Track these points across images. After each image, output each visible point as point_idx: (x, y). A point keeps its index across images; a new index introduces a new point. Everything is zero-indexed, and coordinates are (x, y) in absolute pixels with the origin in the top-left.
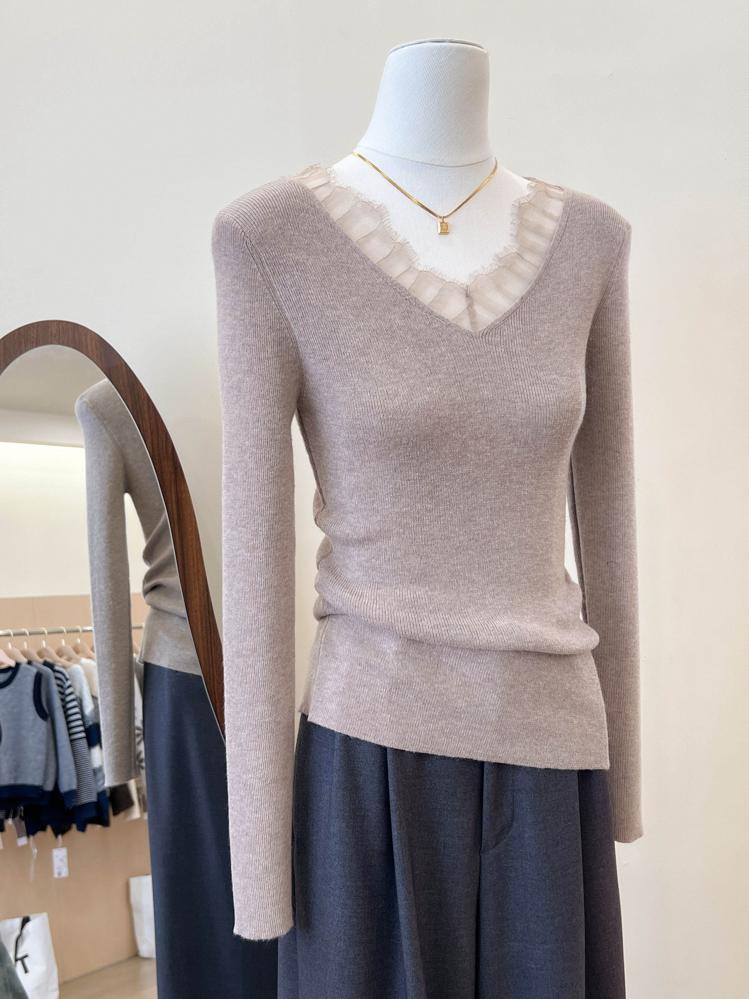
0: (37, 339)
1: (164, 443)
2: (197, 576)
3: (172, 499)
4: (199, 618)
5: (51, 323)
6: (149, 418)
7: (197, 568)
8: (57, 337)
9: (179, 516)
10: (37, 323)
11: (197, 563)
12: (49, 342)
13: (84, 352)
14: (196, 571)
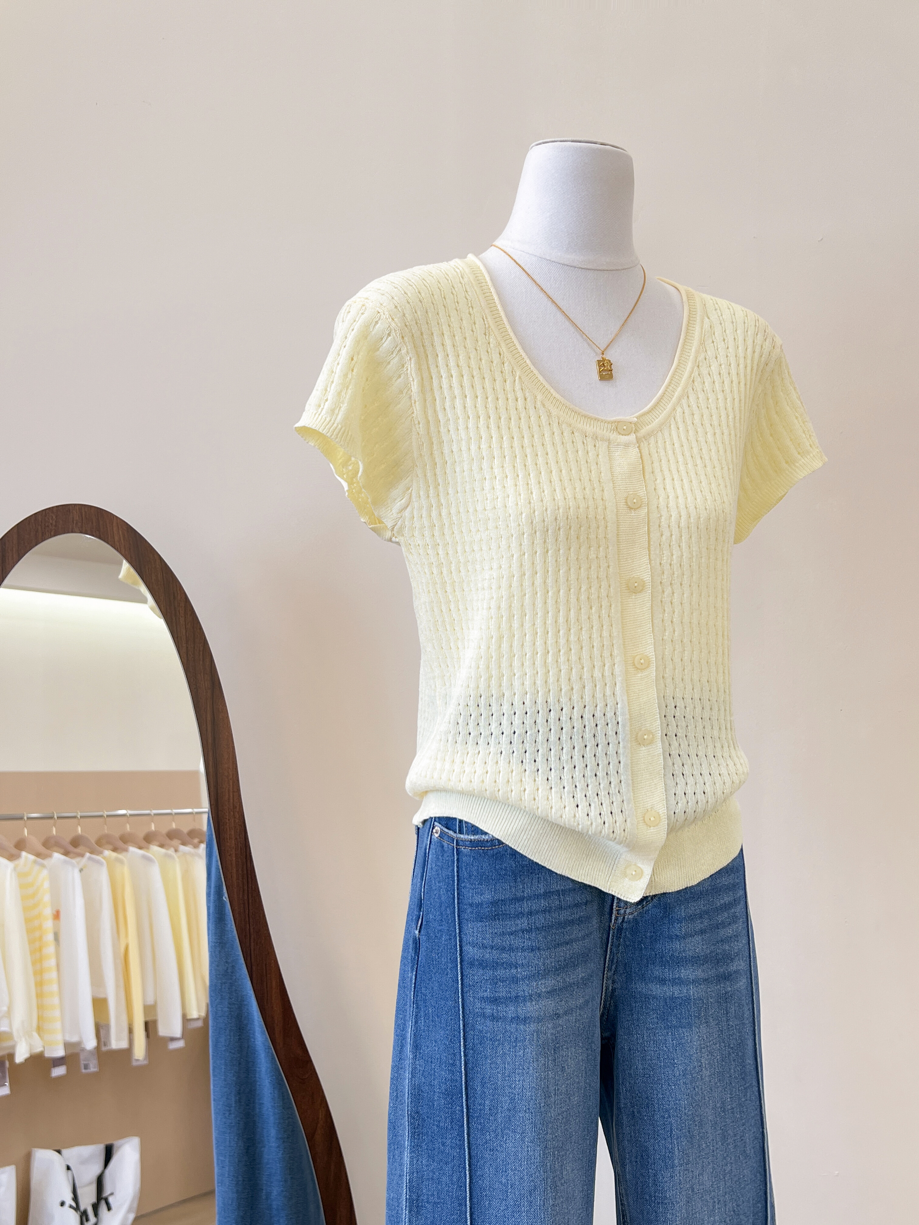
0: (56, 526)
1: (201, 653)
2: (232, 813)
3: (206, 720)
4: (234, 862)
5: (72, 507)
6: (185, 622)
7: (233, 804)
9: (214, 739)
10: (57, 507)
11: (233, 797)
12: (70, 530)
13: (110, 543)
14: (232, 807)
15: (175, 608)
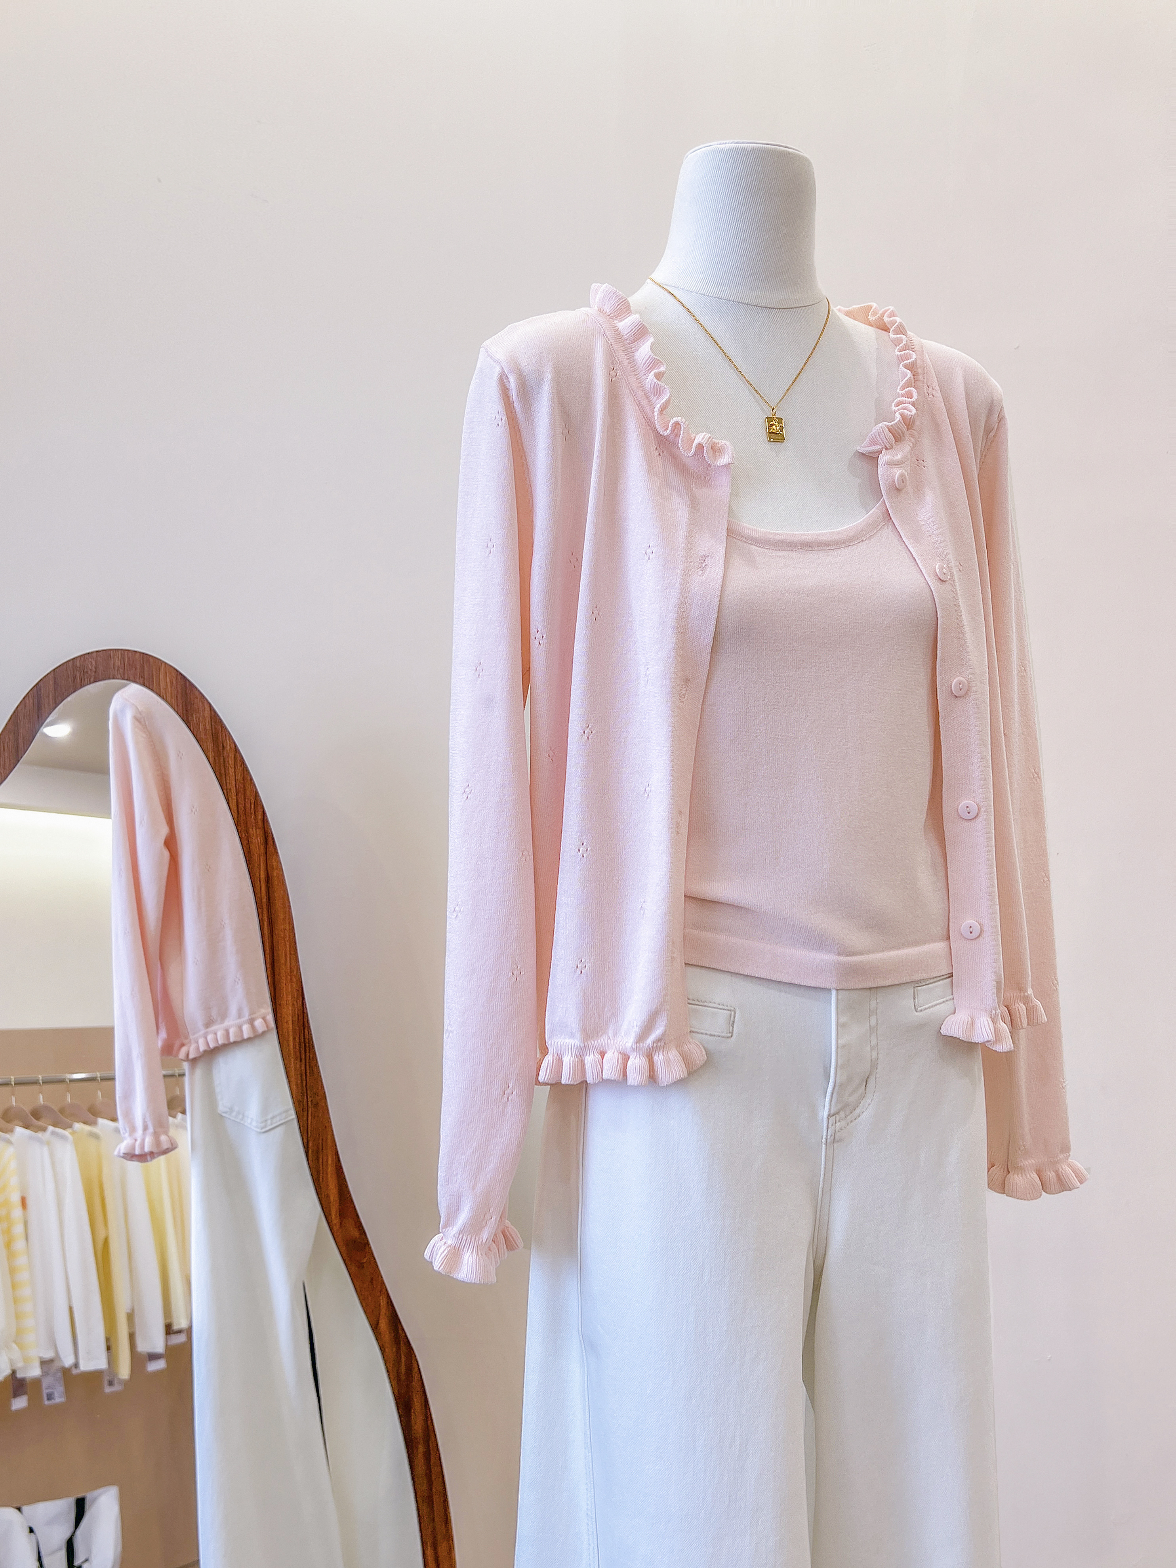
0: (95, 672)
1: (253, 806)
2: (289, 977)
3: (260, 878)
4: (290, 1032)
5: (113, 652)
6: (235, 774)
7: (291, 968)
8: (121, 670)
10: (95, 652)
11: (290, 960)
12: (111, 677)
13: (155, 690)
14: (289, 971)
15: (224, 759)
